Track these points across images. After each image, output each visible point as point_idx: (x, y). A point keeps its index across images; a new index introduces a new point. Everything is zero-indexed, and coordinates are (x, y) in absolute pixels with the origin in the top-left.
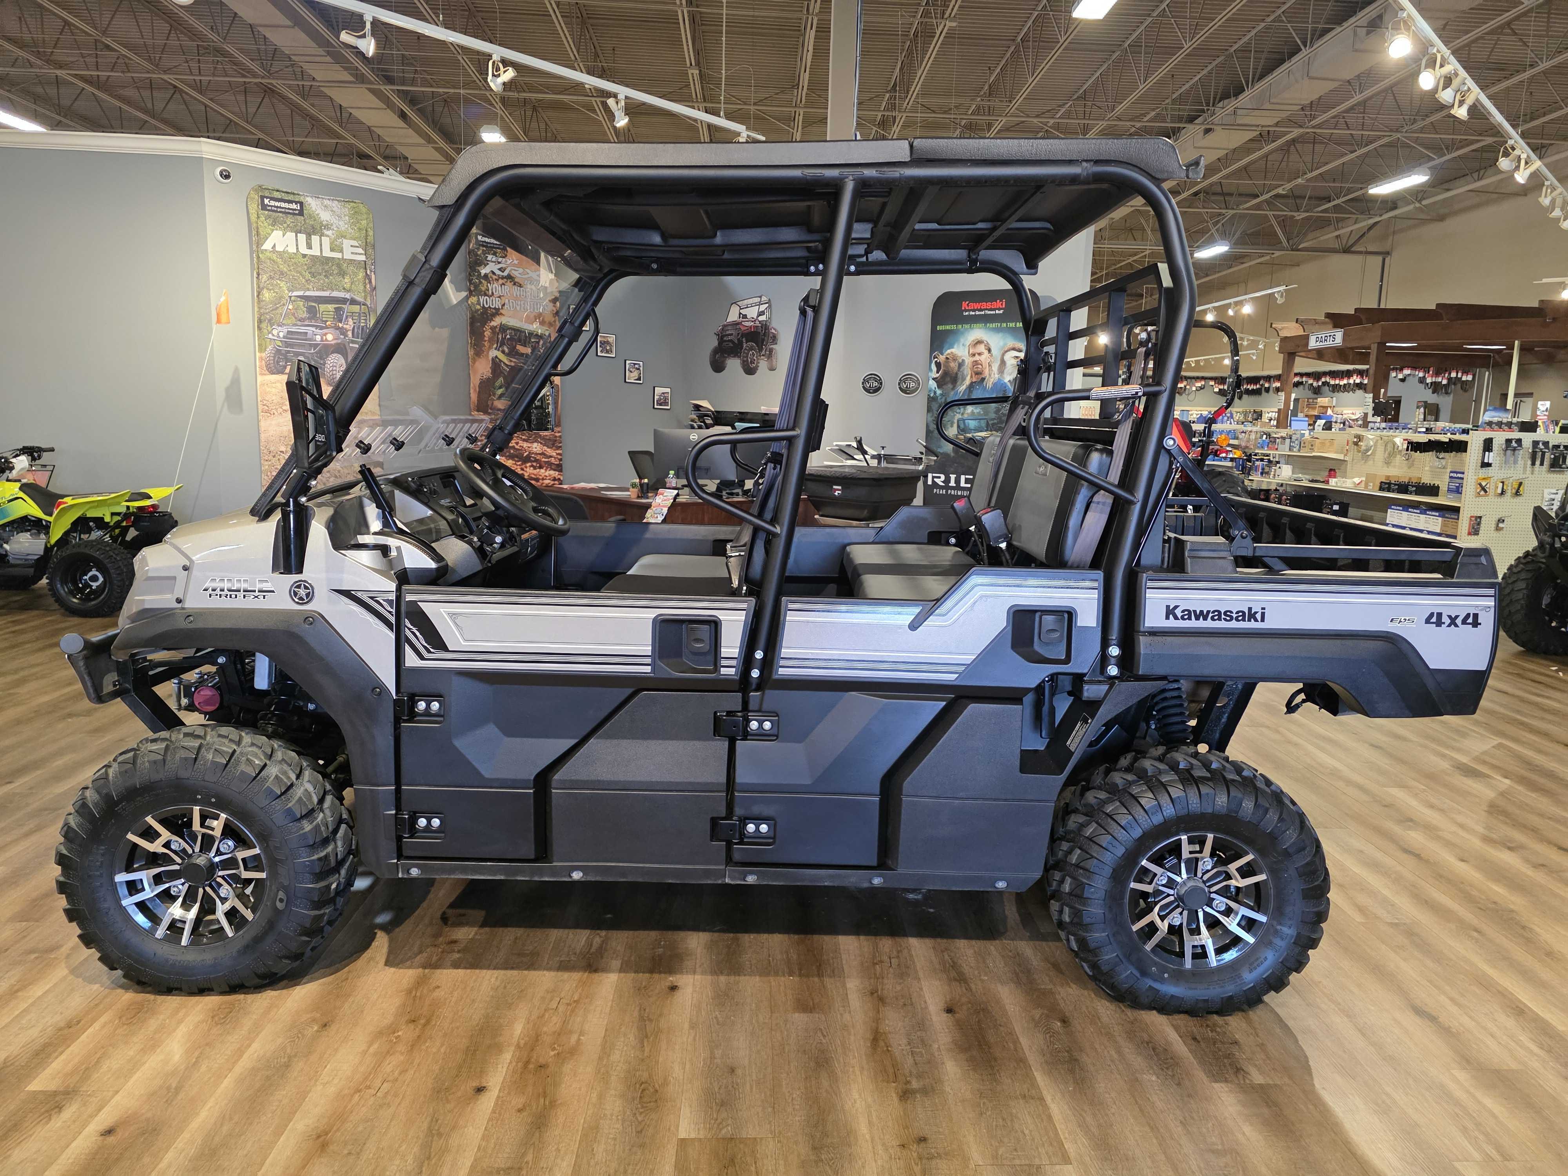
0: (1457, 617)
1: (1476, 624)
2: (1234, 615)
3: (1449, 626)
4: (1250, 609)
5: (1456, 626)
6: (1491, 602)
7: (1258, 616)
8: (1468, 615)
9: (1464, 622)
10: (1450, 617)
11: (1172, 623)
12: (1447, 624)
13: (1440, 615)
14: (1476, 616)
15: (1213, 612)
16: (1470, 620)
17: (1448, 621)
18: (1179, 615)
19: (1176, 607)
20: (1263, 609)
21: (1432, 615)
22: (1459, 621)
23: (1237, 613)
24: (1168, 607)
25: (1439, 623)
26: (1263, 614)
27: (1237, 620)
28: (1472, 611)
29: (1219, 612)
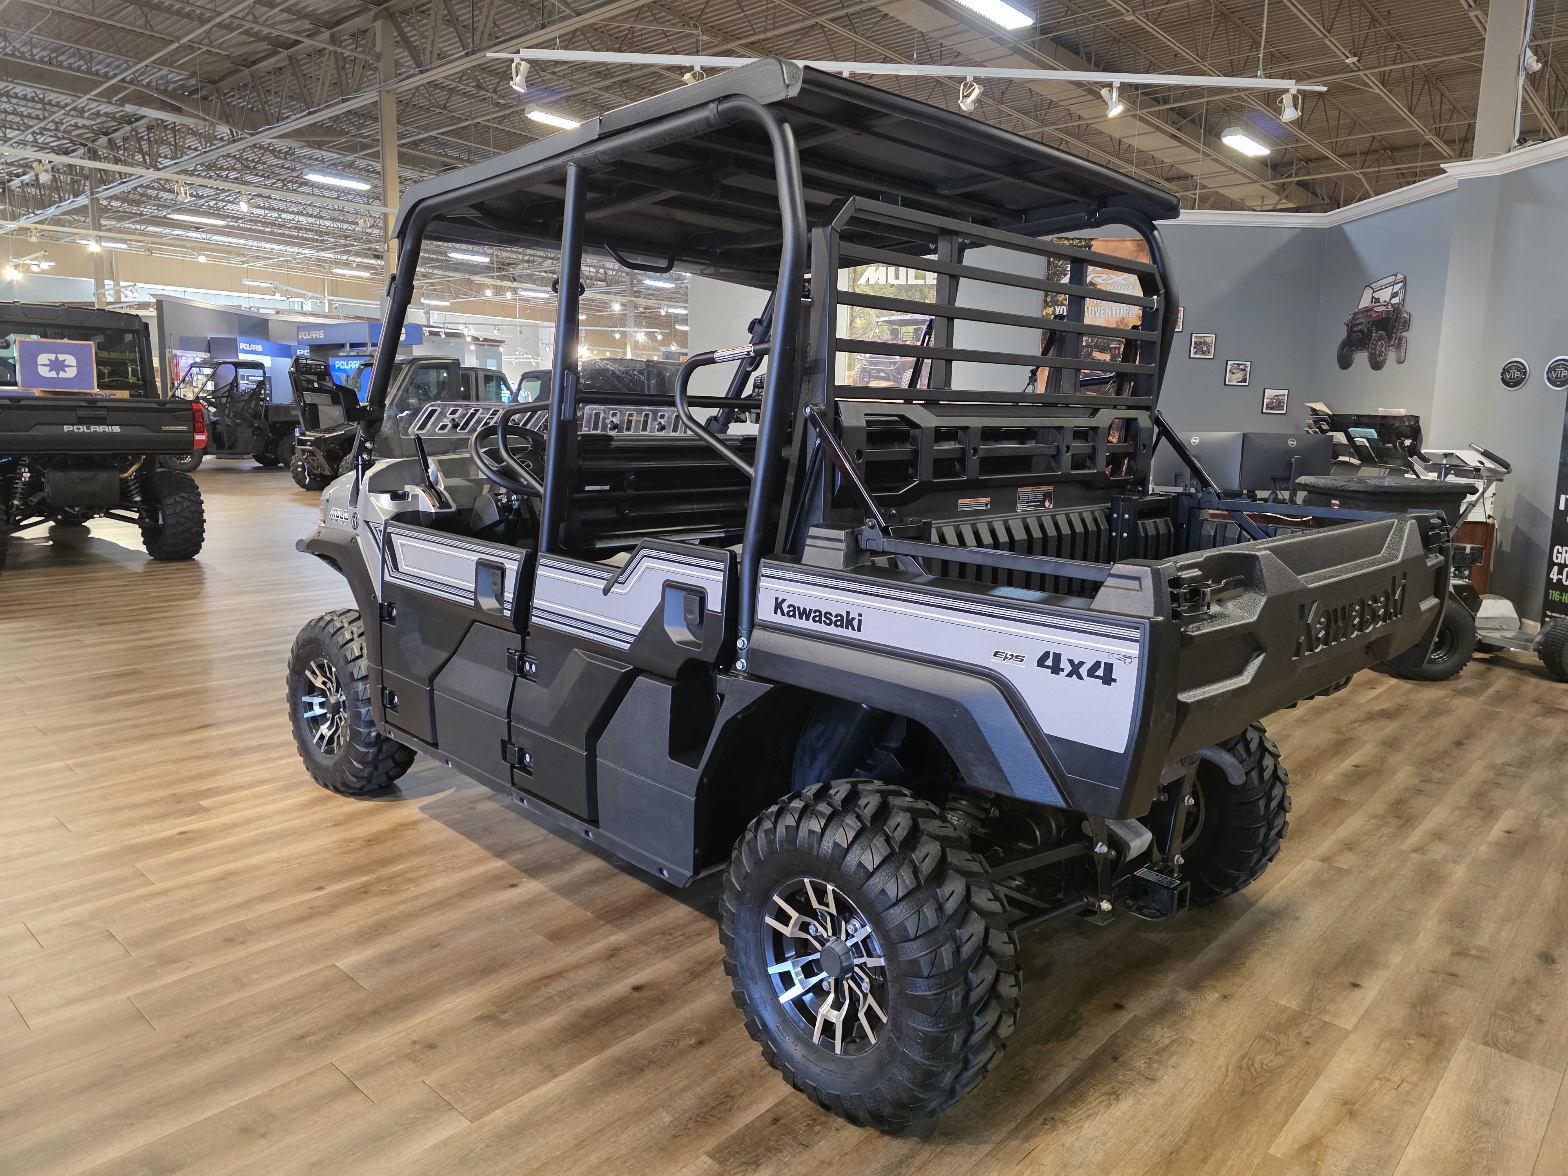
0: (1081, 664)
1: (1108, 679)
2: (834, 619)
3: (1069, 675)
4: (848, 613)
5: (1080, 677)
6: (1133, 650)
7: (855, 623)
8: (1097, 665)
9: (1091, 673)
10: (1071, 662)
11: (779, 619)
12: (1067, 671)
13: (1057, 657)
14: (1109, 667)
15: (816, 611)
16: (1100, 672)
17: (1068, 668)
18: (786, 610)
19: (784, 600)
20: (860, 615)
21: (1047, 655)
22: (1083, 671)
23: (836, 616)
24: (777, 599)
25: (1056, 669)
26: (860, 621)
27: (836, 626)
28: (1104, 659)
29: (820, 612)
